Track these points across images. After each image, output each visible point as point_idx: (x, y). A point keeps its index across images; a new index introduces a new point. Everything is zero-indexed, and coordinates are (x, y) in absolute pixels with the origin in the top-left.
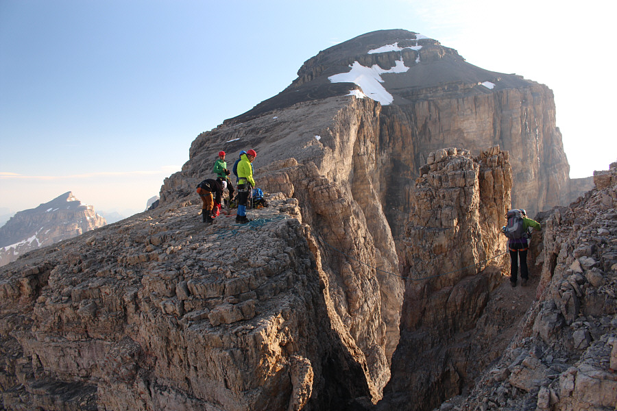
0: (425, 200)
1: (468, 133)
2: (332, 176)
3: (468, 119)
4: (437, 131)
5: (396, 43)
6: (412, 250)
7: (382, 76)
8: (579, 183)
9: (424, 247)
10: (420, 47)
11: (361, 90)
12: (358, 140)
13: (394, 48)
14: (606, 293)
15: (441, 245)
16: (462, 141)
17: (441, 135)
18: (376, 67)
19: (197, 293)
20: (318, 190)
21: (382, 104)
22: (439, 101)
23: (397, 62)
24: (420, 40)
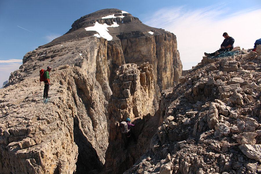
0: (117, 87)
1: (143, 52)
2: (87, 71)
3: (143, 47)
4: (131, 52)
5: (114, 15)
6: (113, 107)
7: (108, 28)
8: (186, 72)
9: (117, 106)
10: (124, 17)
11: (99, 34)
12: (98, 55)
13: (112, 16)
14: (176, 132)
15: (124, 105)
16: (141, 55)
17: (132, 53)
18: (105, 24)
19: (14, 134)
20: (79, 78)
21: (108, 40)
22: (132, 39)
23: (114, 22)
24: (123, 14)
